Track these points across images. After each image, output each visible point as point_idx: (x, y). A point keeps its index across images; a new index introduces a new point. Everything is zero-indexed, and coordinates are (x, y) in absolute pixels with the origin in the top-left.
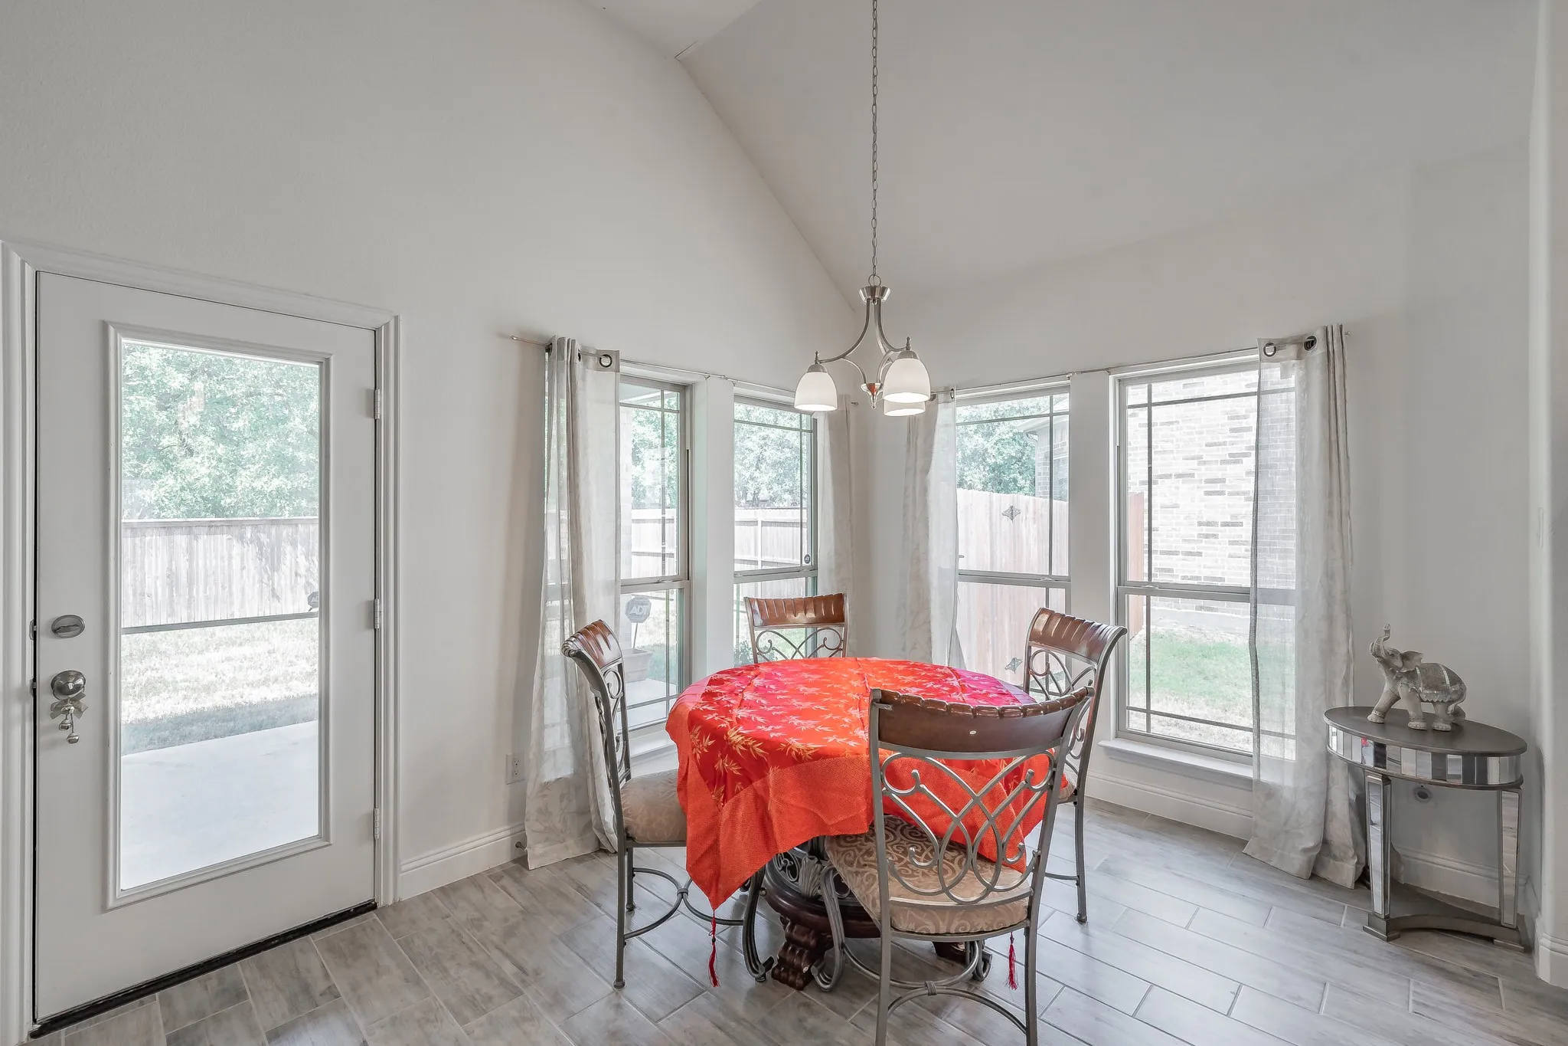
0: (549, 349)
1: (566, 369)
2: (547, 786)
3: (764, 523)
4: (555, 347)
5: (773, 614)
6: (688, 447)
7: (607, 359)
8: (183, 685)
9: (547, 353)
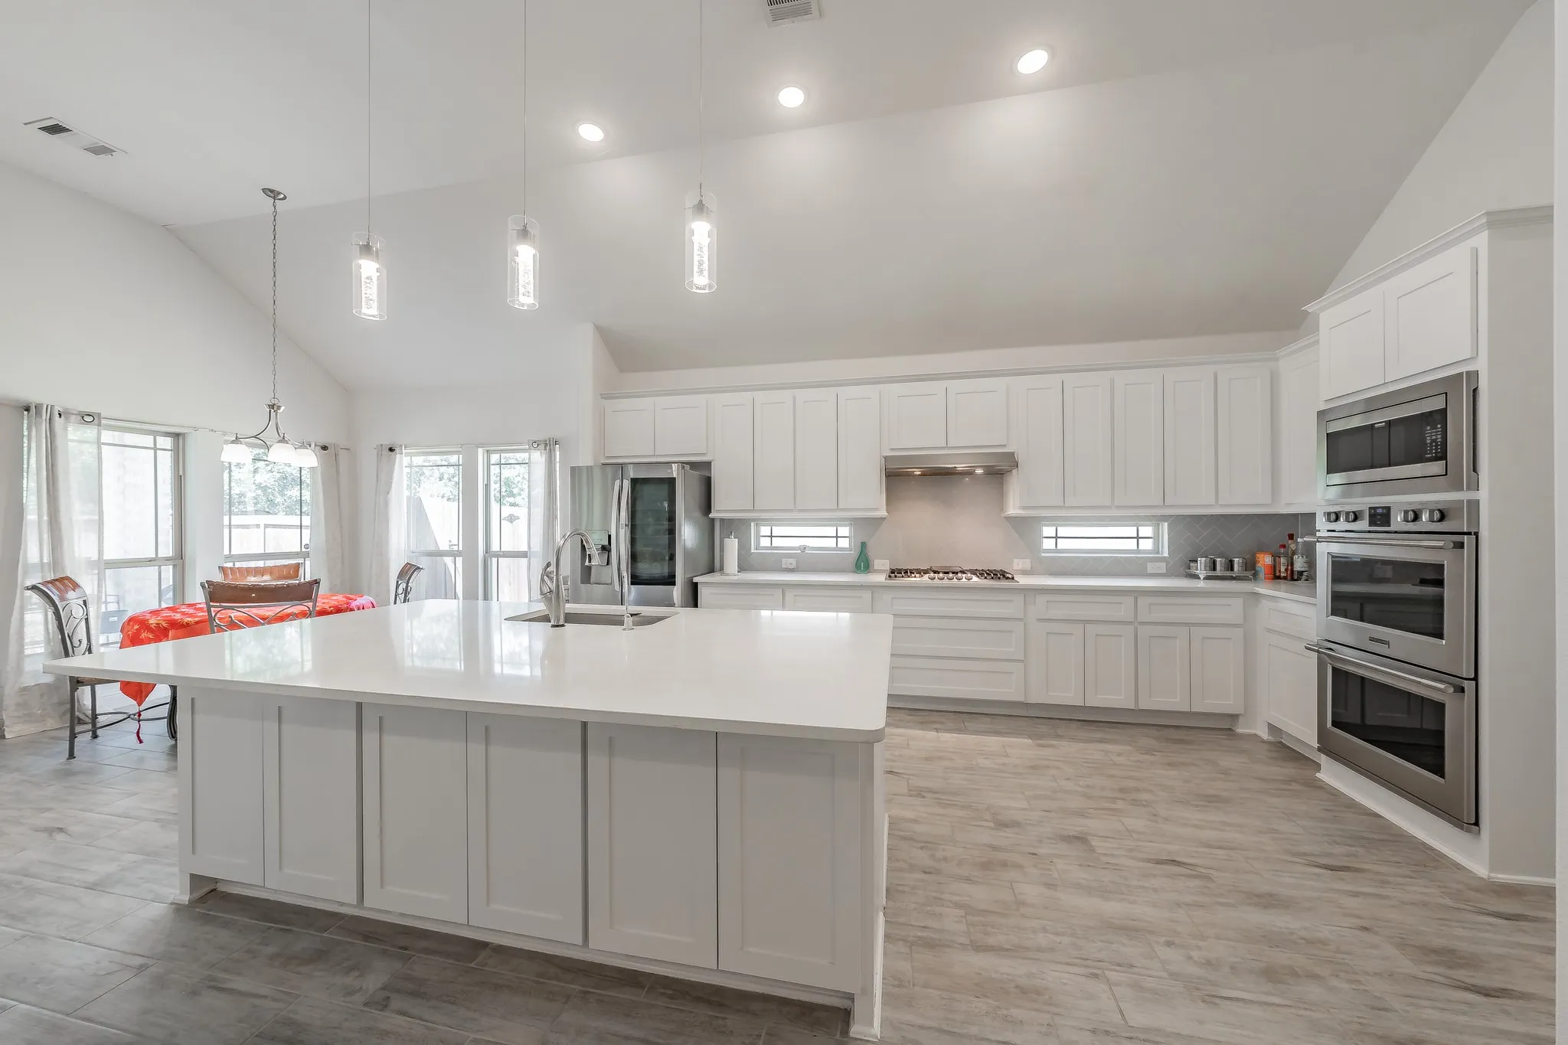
0: (28, 409)
1: (44, 426)
2: (25, 689)
3: (266, 526)
4: (33, 410)
6: (181, 473)
7: (88, 418)
9: (26, 413)
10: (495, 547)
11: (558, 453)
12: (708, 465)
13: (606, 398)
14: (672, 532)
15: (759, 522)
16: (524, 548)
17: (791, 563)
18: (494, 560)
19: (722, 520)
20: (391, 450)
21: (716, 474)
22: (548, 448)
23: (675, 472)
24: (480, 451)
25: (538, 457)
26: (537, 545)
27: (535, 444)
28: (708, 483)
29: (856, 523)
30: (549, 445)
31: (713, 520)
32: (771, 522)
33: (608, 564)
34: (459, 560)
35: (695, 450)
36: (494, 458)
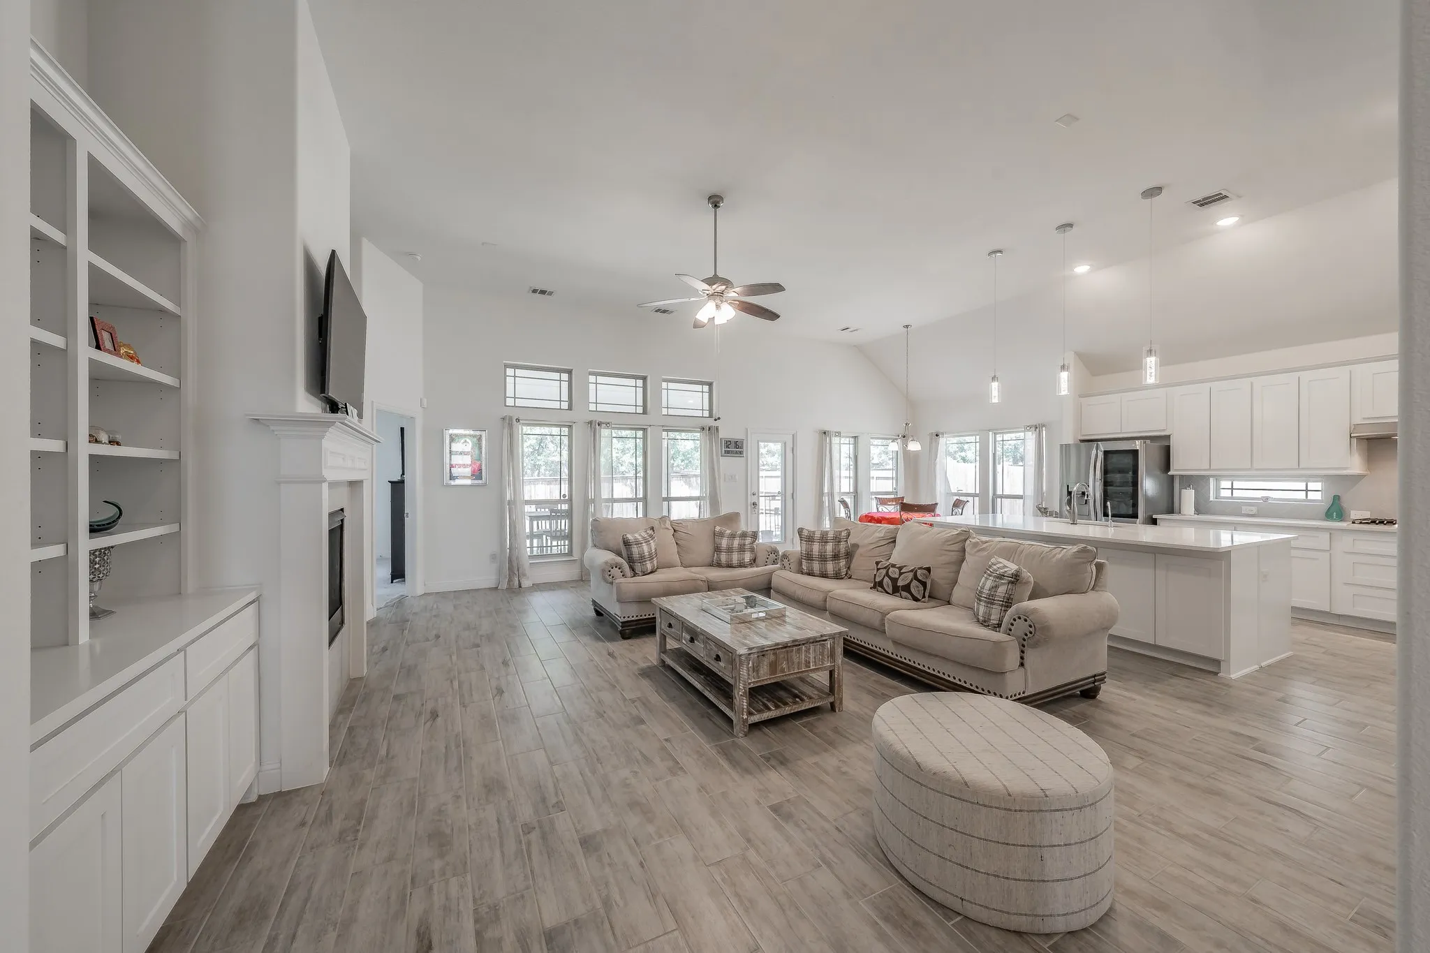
0: (825, 433)
1: (829, 437)
5: (883, 502)
7: (838, 433)
8: (771, 512)
10: (999, 492)
11: (1044, 432)
12: (1168, 437)
13: (1082, 397)
14: (1135, 484)
15: (1218, 478)
16: (1021, 493)
17: (1254, 510)
18: (999, 500)
19: (1182, 477)
20: (937, 435)
21: (1174, 444)
22: (1038, 430)
23: (1138, 445)
24: (991, 433)
25: (1031, 437)
26: (1030, 491)
27: (1029, 427)
28: (1167, 452)
29: (1329, 479)
30: (1037, 428)
31: (1172, 477)
32: (1232, 478)
33: (1086, 503)
34: (977, 499)
35: (1155, 427)
36: (999, 438)
